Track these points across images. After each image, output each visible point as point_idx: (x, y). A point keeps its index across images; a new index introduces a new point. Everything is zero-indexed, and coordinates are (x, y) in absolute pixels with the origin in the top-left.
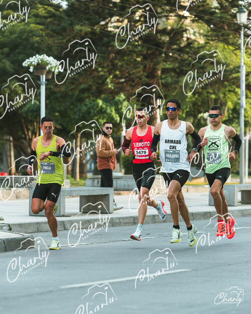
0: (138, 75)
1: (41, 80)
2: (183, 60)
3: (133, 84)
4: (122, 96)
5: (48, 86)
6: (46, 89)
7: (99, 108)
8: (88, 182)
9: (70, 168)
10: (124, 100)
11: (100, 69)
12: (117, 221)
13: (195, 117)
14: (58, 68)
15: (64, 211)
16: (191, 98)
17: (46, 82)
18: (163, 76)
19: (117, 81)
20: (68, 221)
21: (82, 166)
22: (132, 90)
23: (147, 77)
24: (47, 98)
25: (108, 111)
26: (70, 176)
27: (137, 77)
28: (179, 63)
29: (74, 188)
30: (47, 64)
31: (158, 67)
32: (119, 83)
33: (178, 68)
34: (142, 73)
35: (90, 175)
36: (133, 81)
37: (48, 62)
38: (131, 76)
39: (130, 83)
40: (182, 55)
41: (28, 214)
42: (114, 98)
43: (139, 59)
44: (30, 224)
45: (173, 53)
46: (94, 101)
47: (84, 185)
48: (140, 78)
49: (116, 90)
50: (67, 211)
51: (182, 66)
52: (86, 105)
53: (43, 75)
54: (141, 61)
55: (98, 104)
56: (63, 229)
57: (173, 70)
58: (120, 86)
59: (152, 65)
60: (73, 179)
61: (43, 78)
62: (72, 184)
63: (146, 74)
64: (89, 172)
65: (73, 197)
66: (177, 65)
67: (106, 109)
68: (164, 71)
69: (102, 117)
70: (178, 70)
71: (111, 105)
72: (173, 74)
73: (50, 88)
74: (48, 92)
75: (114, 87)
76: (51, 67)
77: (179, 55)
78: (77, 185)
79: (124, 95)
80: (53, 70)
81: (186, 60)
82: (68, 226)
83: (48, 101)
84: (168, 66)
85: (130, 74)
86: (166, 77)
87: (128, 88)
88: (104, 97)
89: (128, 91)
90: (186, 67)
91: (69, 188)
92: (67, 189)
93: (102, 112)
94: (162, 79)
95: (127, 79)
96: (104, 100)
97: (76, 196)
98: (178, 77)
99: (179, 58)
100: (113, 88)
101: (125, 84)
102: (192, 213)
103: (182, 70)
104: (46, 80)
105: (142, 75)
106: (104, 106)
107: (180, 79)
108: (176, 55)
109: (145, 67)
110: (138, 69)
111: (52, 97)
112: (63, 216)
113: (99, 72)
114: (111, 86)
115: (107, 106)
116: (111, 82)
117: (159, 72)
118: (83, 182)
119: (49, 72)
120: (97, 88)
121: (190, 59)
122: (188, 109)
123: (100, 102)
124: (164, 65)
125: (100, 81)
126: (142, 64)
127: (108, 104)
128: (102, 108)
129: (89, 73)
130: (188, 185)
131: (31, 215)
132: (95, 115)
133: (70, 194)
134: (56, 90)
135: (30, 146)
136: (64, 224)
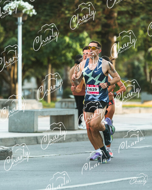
0: (98, 16)
1: (18, 21)
2: (135, 5)
4: (85, 34)
5: (25, 26)
6: (23, 29)
7: (65, 45)
8: (57, 104)
9: (43, 93)
10: (87, 37)
11: (67, 12)
12: (81, 137)
13: (146, 50)
14: (32, 12)
15: (37, 128)
16: (142, 35)
17: (23, 23)
18: (119, 17)
20: (40, 136)
22: (94, 28)
23: (106, 18)
24: (23, 35)
25: (74, 46)
28: (132, 6)
29: (46, 109)
30: (23, 8)
31: (115, 10)
33: (132, 11)
34: (101, 15)
35: (59, 99)
39: (92, 23)
41: (7, 130)
42: (78, 35)
43: (99, 4)
44: (9, 139)
46: (62, 38)
47: (54, 107)
48: (100, 19)
49: (80, 29)
50: (40, 128)
51: (135, 9)
53: (20, 16)
54: (101, 5)
55: (65, 41)
56: (36, 143)
57: (127, 12)
60: (45, 102)
61: (20, 20)
62: (44, 106)
63: (104, 16)
64: (59, 96)
65: (45, 116)
66: (130, 8)
67: (72, 45)
68: (120, 13)
69: (69, 51)
70: (131, 13)
71: (76, 42)
72: (127, 16)
73: (26, 28)
74: (24, 31)
76: (27, 11)
78: (49, 107)
79: (87, 33)
80: (28, 13)
81: (138, 4)
82: (40, 141)
83: (24, 39)
84: (123, 9)
86: (121, 18)
87: (90, 27)
89: (90, 29)
90: (138, 10)
91: (41, 110)
92: (40, 110)
93: (69, 47)
94: (118, 19)
96: (71, 38)
97: (47, 116)
98: (131, 18)
99: (132, 2)
101: (87, 24)
102: (144, 131)
104: (23, 21)
106: (71, 42)
109: (104, 10)
110: (98, 12)
111: (28, 35)
112: (36, 132)
113: (66, 14)
115: (73, 42)
117: (116, 14)
118: (53, 104)
119: (25, 14)
120: (65, 27)
121: (141, 3)
123: (67, 39)
124: (119, 8)
125: (67, 22)
126: (102, 8)
127: (74, 40)
128: (68, 44)
129: (57, 15)
130: (141, 107)
131: (10, 131)
132: (63, 49)
133: (42, 114)
134: (31, 29)
135: (10, 75)
136: (37, 139)
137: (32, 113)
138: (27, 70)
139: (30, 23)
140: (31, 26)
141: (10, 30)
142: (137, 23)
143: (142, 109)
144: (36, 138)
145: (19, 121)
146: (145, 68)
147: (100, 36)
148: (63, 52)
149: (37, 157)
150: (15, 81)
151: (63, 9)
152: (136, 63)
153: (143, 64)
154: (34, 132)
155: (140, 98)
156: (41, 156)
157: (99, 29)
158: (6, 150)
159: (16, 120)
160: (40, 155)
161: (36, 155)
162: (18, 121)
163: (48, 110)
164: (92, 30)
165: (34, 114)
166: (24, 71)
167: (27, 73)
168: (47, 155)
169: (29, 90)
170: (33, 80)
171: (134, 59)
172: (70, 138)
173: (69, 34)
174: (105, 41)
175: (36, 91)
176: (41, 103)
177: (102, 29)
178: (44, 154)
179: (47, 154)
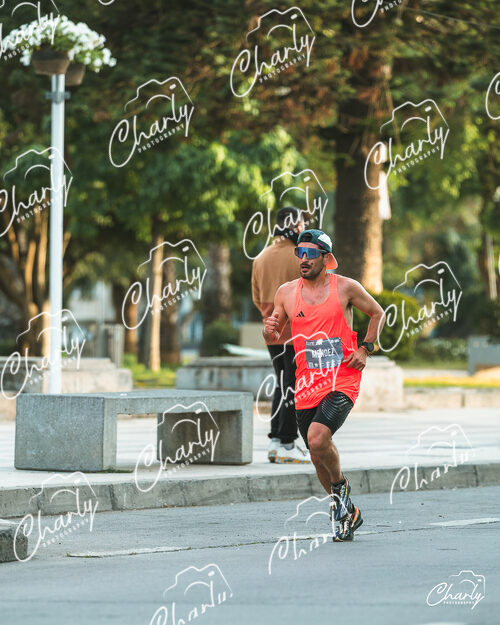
0: (328, 76)
1: (54, 88)
2: (455, 37)
3: (313, 101)
4: (282, 136)
5: (75, 106)
6: (67, 114)
7: (217, 168)
8: (184, 376)
9: (134, 336)
10: (288, 146)
11: (220, 59)
12: (263, 486)
13: (487, 195)
14: (102, 56)
15: (114, 457)
16: (475, 142)
17: (68, 95)
18: (398, 81)
19: (268, 93)
20: (124, 485)
21: (167, 329)
22: (311, 117)
23: (352, 82)
24: (70, 138)
25: (243, 176)
26: (133, 358)
27: (324, 83)
28: (442, 42)
29: (144, 393)
30: (71, 44)
31: (383, 54)
32: (272, 99)
33: (441, 58)
34: (337, 70)
35: (189, 357)
36: (313, 93)
37: (73, 39)
38: (308, 80)
39: (303, 98)
40: (451, 21)
41: (12, 464)
42: (258, 140)
43: (329, 33)
44: (17, 493)
45: (427, 17)
46: (202, 148)
47: (173, 385)
48: (332, 86)
49: (265, 118)
50: (122, 457)
51: (452, 52)
52: (179, 159)
53: (58, 73)
54: (336, 37)
55: (213, 158)
56: (110, 507)
57: (427, 63)
58: (275, 106)
59: (366, 48)
60: (141, 368)
61: (59, 83)
62: (139, 382)
63: (348, 74)
64: (188, 347)
65: (140, 417)
66: (437, 49)
67: (238, 172)
68: (400, 65)
69: (224, 193)
70: (438, 65)
71: (252, 161)
72: (425, 75)
73: (79, 112)
74: (73, 122)
75: (258, 108)
76: (82, 53)
77: (443, 22)
78: (153, 383)
79: (289, 132)
80: (87, 60)
81: (461, 36)
82: (124, 499)
83: (72, 149)
84: (413, 51)
85: (304, 75)
86: (406, 83)
87: (299, 112)
88: (231, 139)
89: (298, 120)
90: (461, 55)
91: (129, 393)
92: (123, 395)
93: (224, 179)
94: (393, 87)
95: (297, 88)
96: (234, 147)
97: (148, 415)
98: (440, 85)
99: (443, 30)
100: (256, 112)
101: (290, 102)
102: (475, 467)
103: (451, 65)
104: (67, 88)
105: (337, 76)
106: (231, 163)
107: (446, 89)
108: (434, 22)
109: (347, 53)
110: (328, 61)
111: (86, 138)
112: (111, 471)
113: (217, 67)
114: (253, 107)
115: (239, 162)
116: (252, 96)
117: (387, 70)
118: (169, 375)
119: (76, 65)
120: (213, 113)
121: (474, 32)
122: (467, 175)
123: (220, 153)
124: (399, 50)
125: (221, 94)
126: (339, 46)
127: (243, 157)
128: (225, 168)
129: (188, 71)
130: (467, 387)
131: (21, 466)
132: (205, 188)
133: (132, 409)
134: (96, 116)
135: (22, 274)
136: (113, 495)
137: (97, 405)
138: (82, 257)
139: (95, 95)
140: (96, 105)
141: (25, 118)
142: (457, 101)
143: (471, 395)
144: (109, 491)
145: (52, 431)
146: (482, 254)
147: (333, 143)
148: (207, 196)
149: (111, 554)
150: (41, 295)
151: (206, 50)
152: (454, 238)
153: (478, 242)
154: (103, 471)
155: (464, 357)
156: (124, 552)
157: (328, 118)
158: (7, 532)
159: (41, 430)
160: (123, 548)
161: (109, 549)
162: (47, 432)
163: (152, 393)
164: (306, 121)
165: (103, 408)
166: (69, 261)
167: (81, 269)
168: (147, 550)
169: (86, 324)
170: (102, 291)
171: (446, 222)
172: (226, 492)
173: (227, 134)
174: (350, 161)
175: (110, 327)
176: (127, 371)
177: (339, 120)
178: (137, 547)
179: (145, 546)
